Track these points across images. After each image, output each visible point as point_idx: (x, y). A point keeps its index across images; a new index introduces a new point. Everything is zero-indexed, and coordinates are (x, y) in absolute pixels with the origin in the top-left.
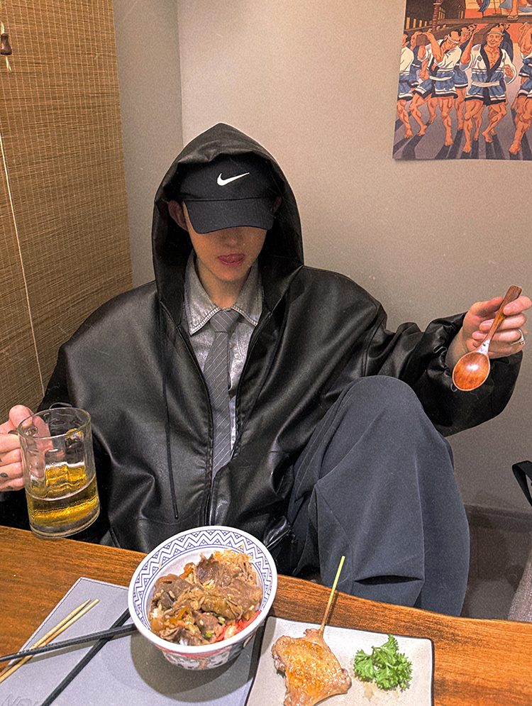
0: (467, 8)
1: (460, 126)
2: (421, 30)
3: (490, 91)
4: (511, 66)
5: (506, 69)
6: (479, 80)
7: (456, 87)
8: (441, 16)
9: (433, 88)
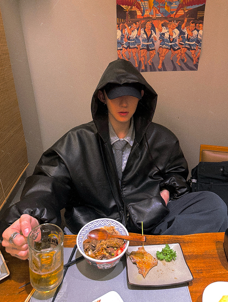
0: (138, 14)
1: (140, 60)
2: (123, 23)
3: (149, 46)
4: (156, 36)
5: (154, 37)
6: (145, 42)
7: (137, 45)
8: (129, 17)
9: (129, 45)
